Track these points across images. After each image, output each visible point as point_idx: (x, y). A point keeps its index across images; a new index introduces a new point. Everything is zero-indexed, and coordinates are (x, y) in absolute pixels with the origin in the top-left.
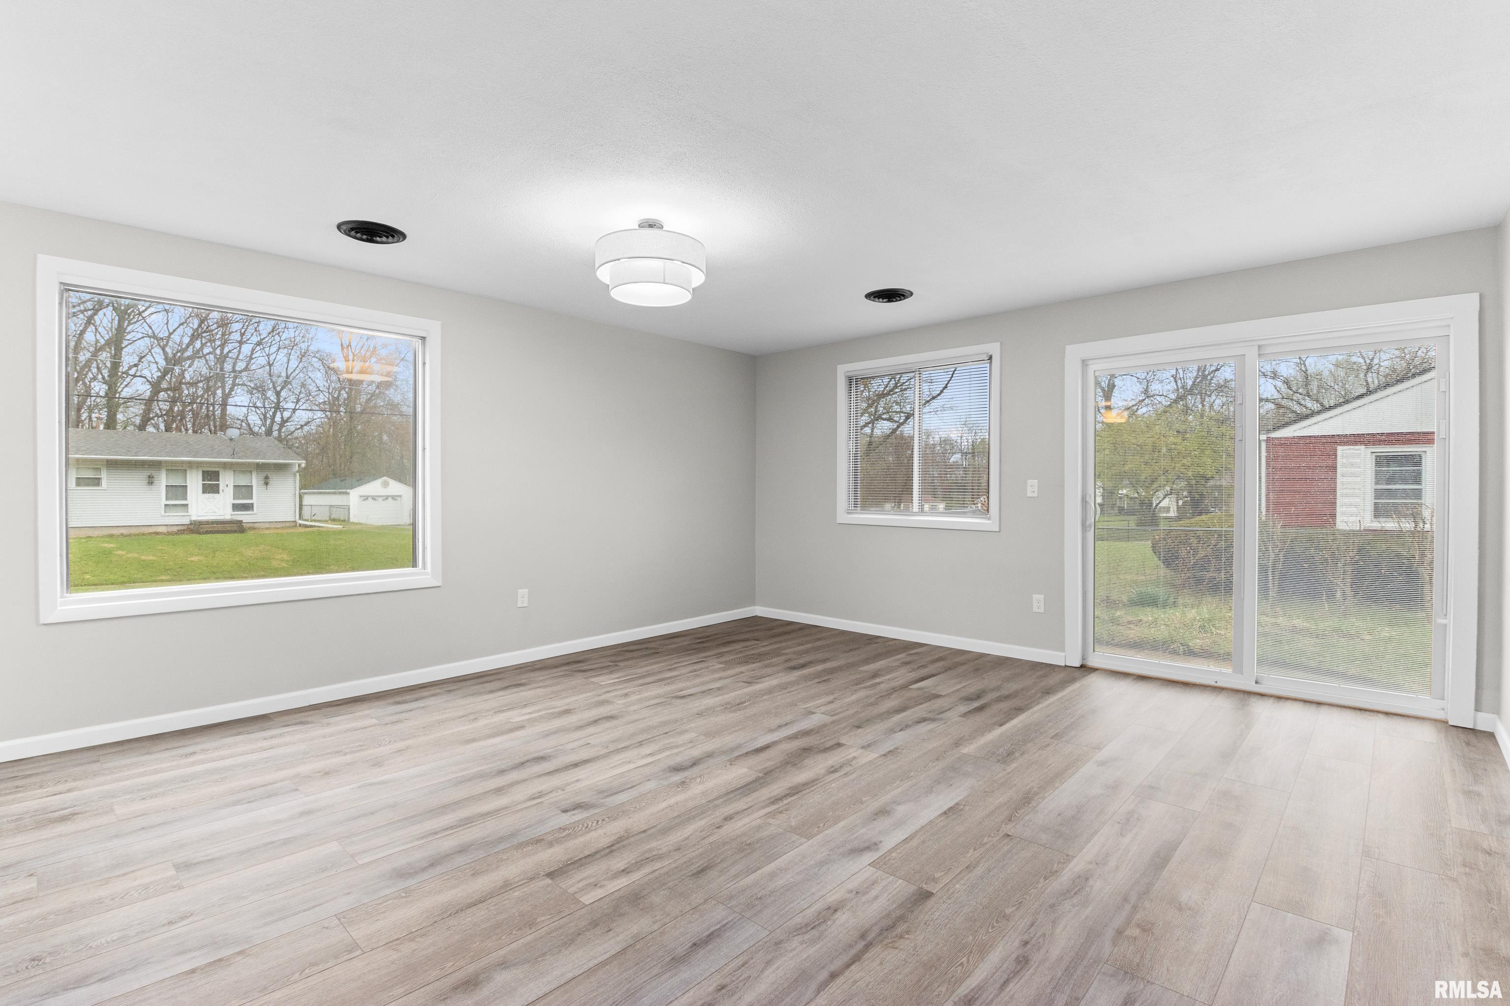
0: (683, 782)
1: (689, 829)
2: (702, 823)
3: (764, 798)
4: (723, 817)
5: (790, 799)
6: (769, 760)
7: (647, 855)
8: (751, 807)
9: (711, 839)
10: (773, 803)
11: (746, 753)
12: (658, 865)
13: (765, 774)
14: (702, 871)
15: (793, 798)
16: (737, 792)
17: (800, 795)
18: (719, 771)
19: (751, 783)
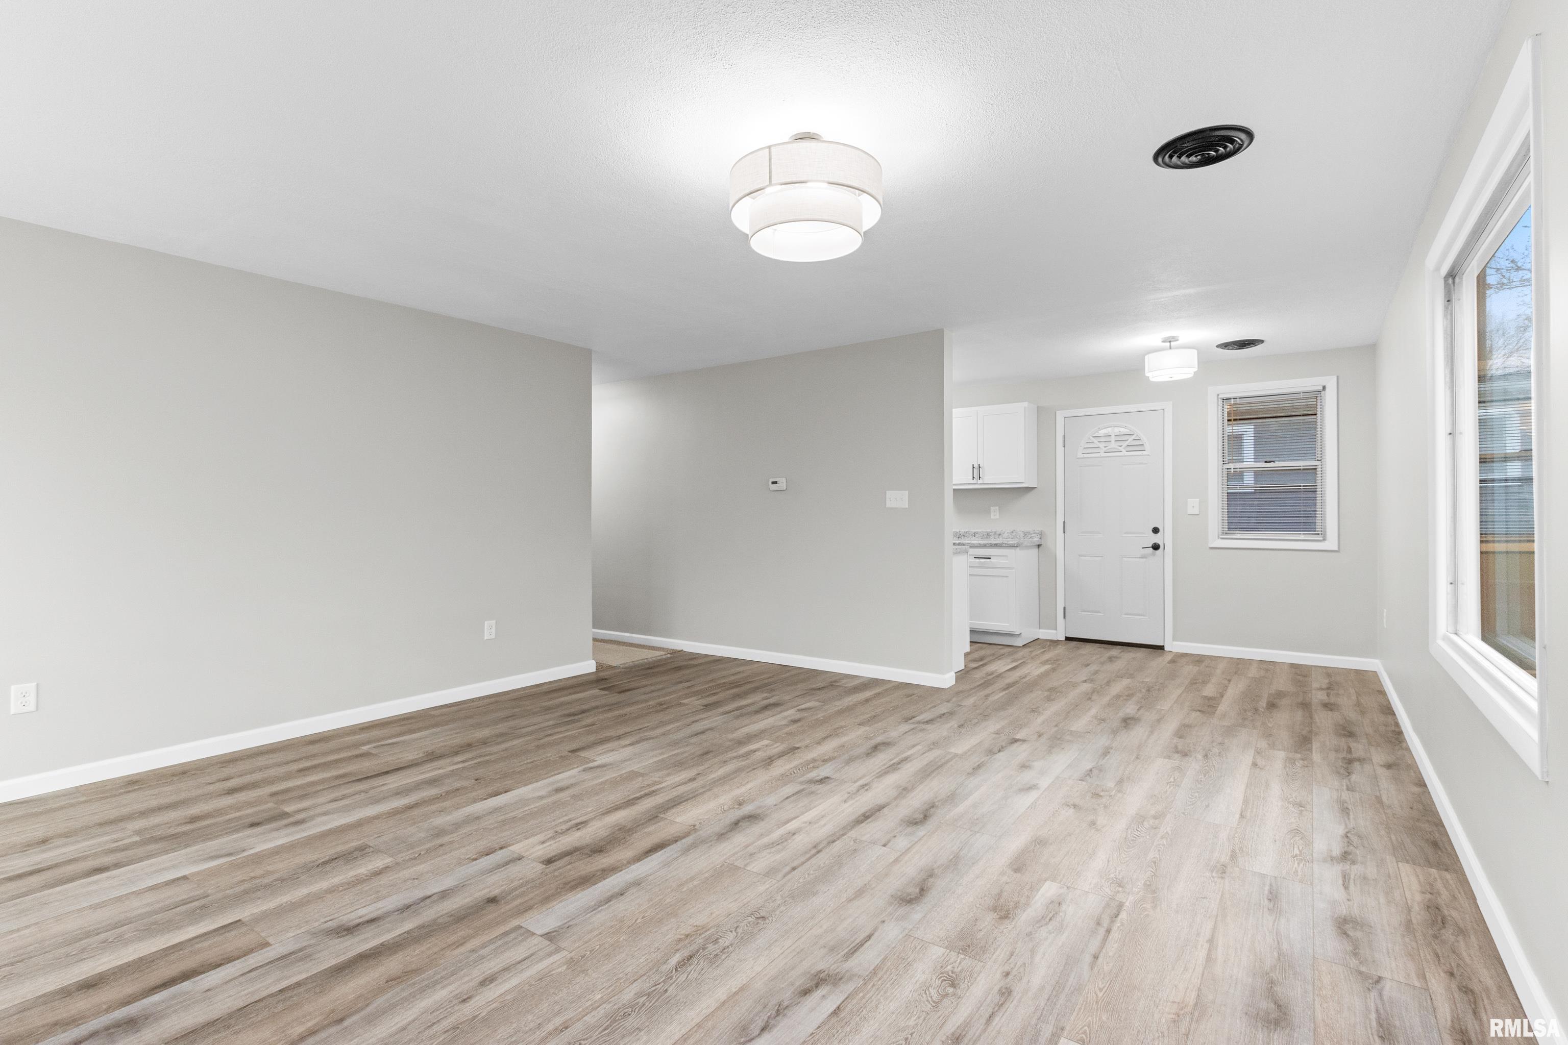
0: (740, 804)
1: (721, 772)
2: (713, 776)
3: (661, 795)
4: (697, 781)
5: (637, 795)
6: (650, 833)
7: (745, 758)
8: (674, 788)
9: (702, 768)
10: (653, 792)
11: (676, 841)
12: (735, 754)
13: (657, 816)
14: (707, 753)
15: (635, 796)
16: (686, 798)
17: (628, 799)
18: (706, 817)
19: (673, 807)
